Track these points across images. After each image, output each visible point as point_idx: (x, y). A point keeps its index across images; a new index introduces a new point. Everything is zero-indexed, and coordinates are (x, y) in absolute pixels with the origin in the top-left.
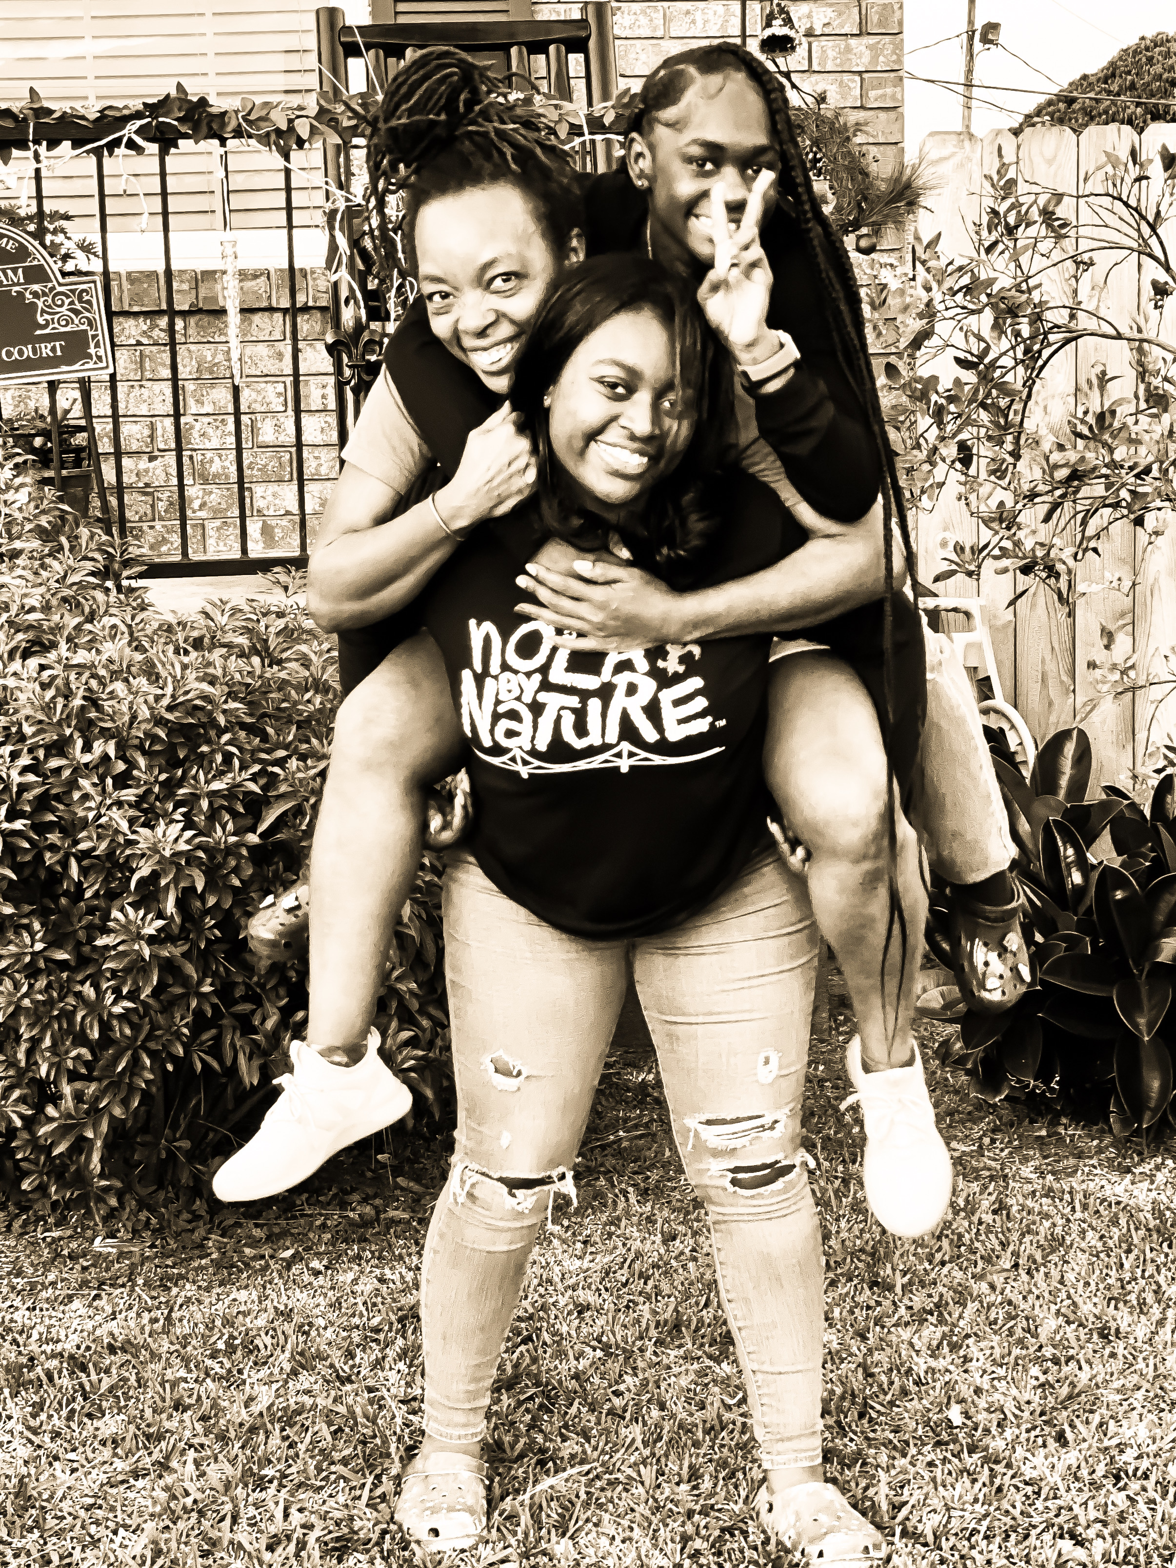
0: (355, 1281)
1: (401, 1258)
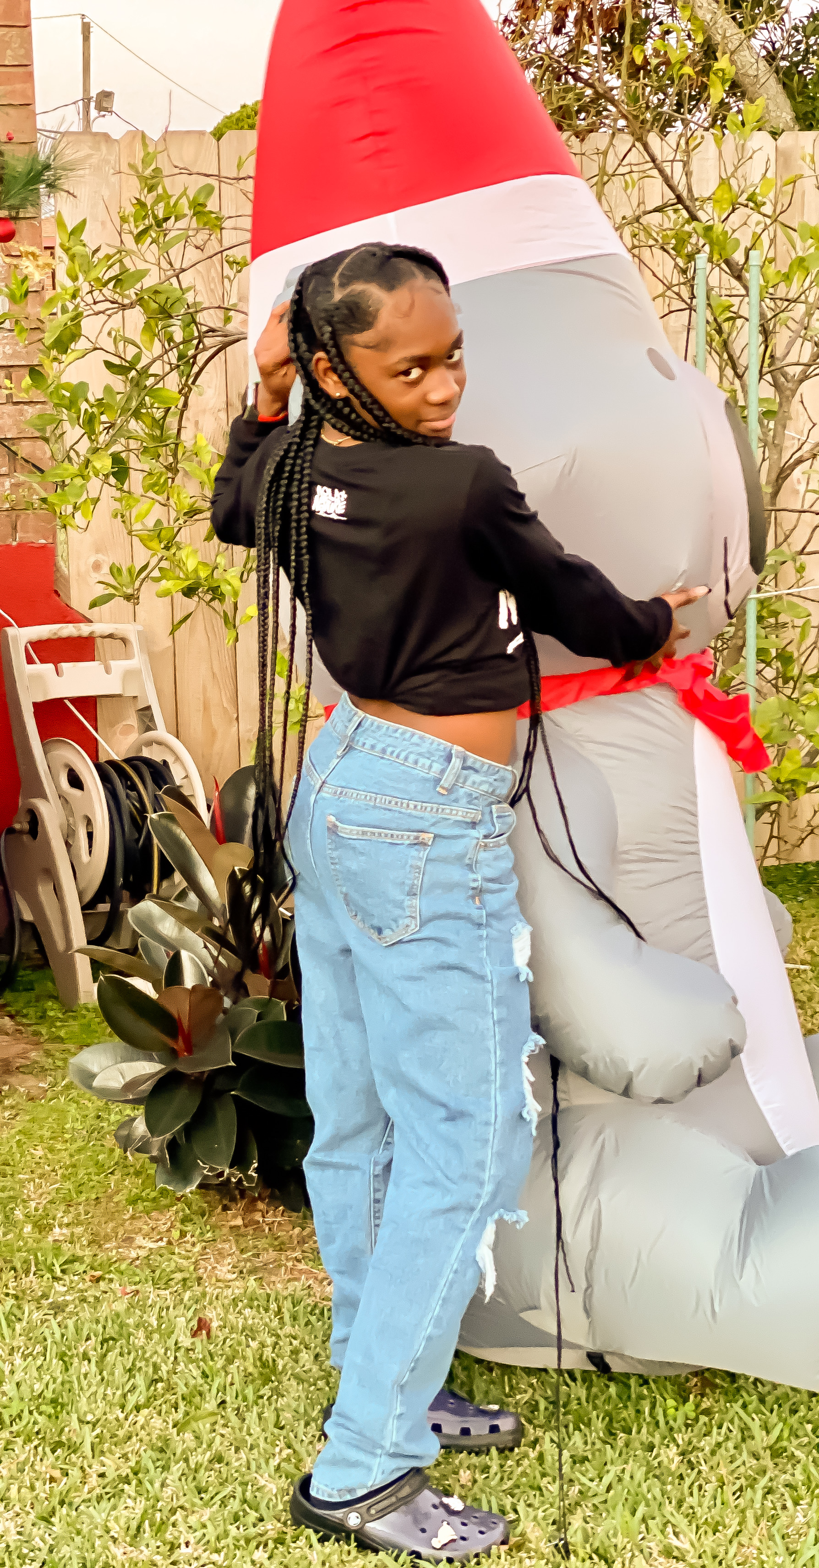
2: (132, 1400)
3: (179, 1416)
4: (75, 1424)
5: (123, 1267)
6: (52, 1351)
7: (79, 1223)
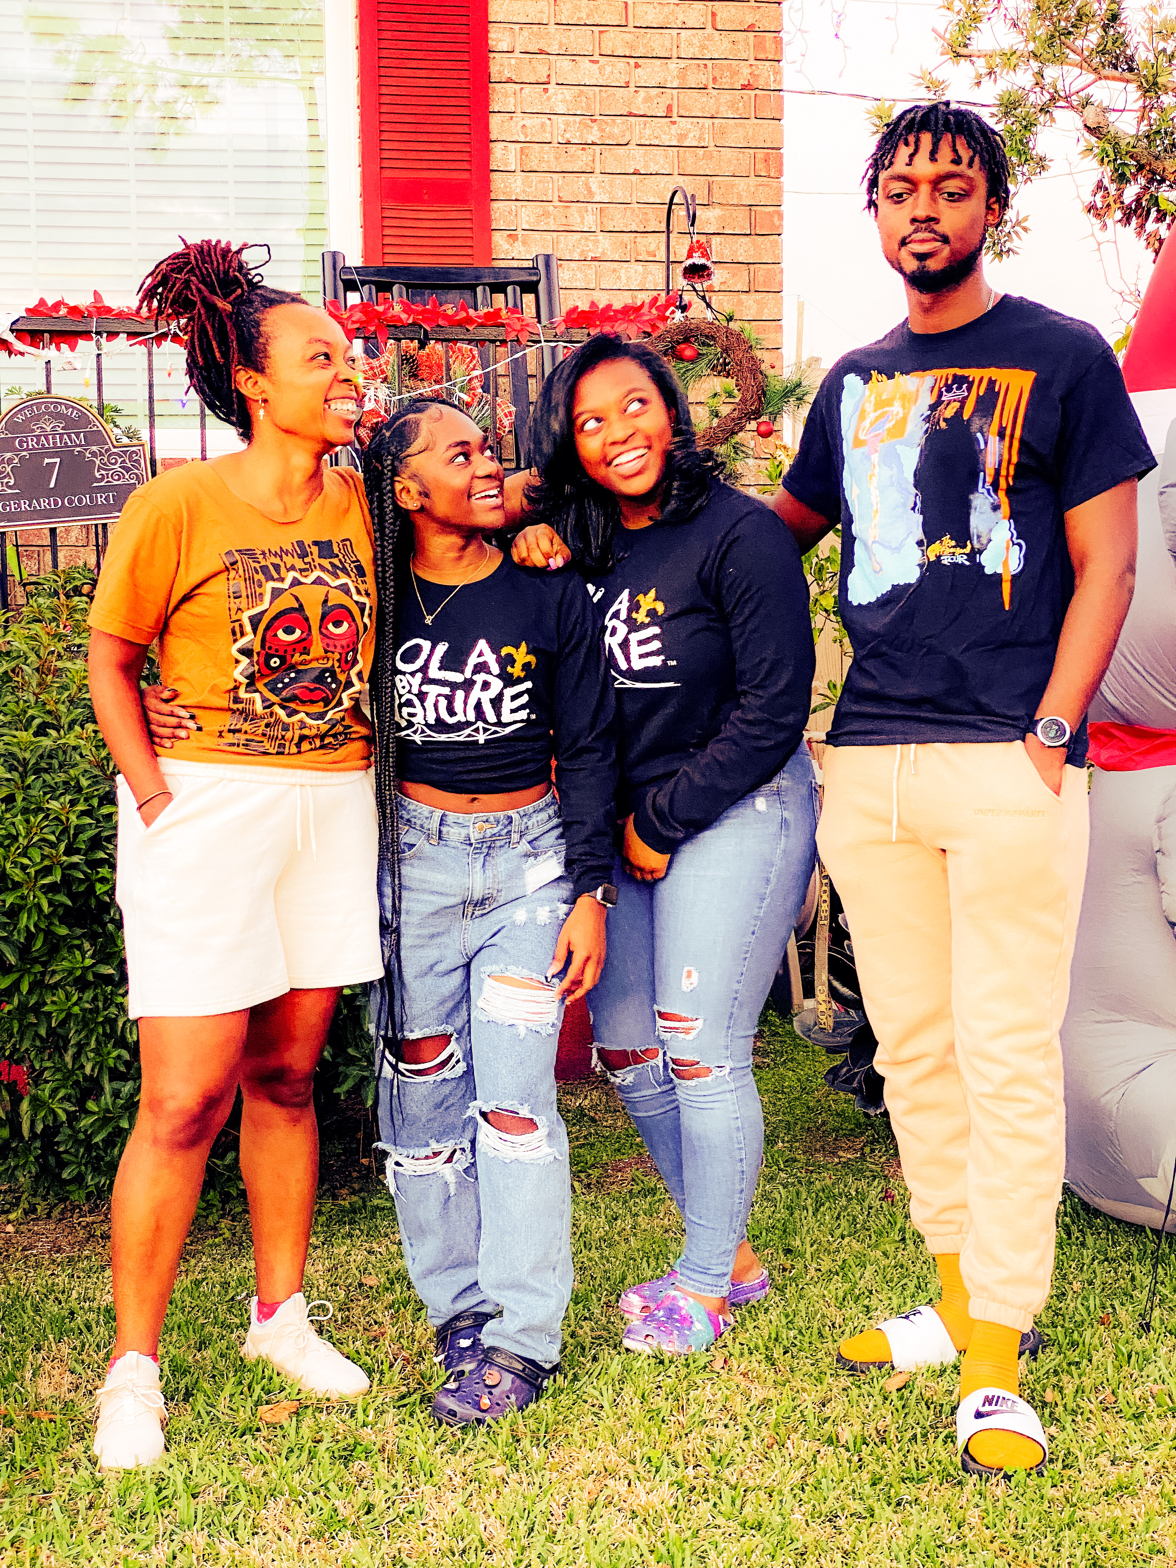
0: (348, 1254)
1: (387, 1235)
2: (838, 1233)
3: (873, 1241)
4: (798, 1243)
5: (829, 1166)
6: (780, 1206)
7: (797, 1141)
